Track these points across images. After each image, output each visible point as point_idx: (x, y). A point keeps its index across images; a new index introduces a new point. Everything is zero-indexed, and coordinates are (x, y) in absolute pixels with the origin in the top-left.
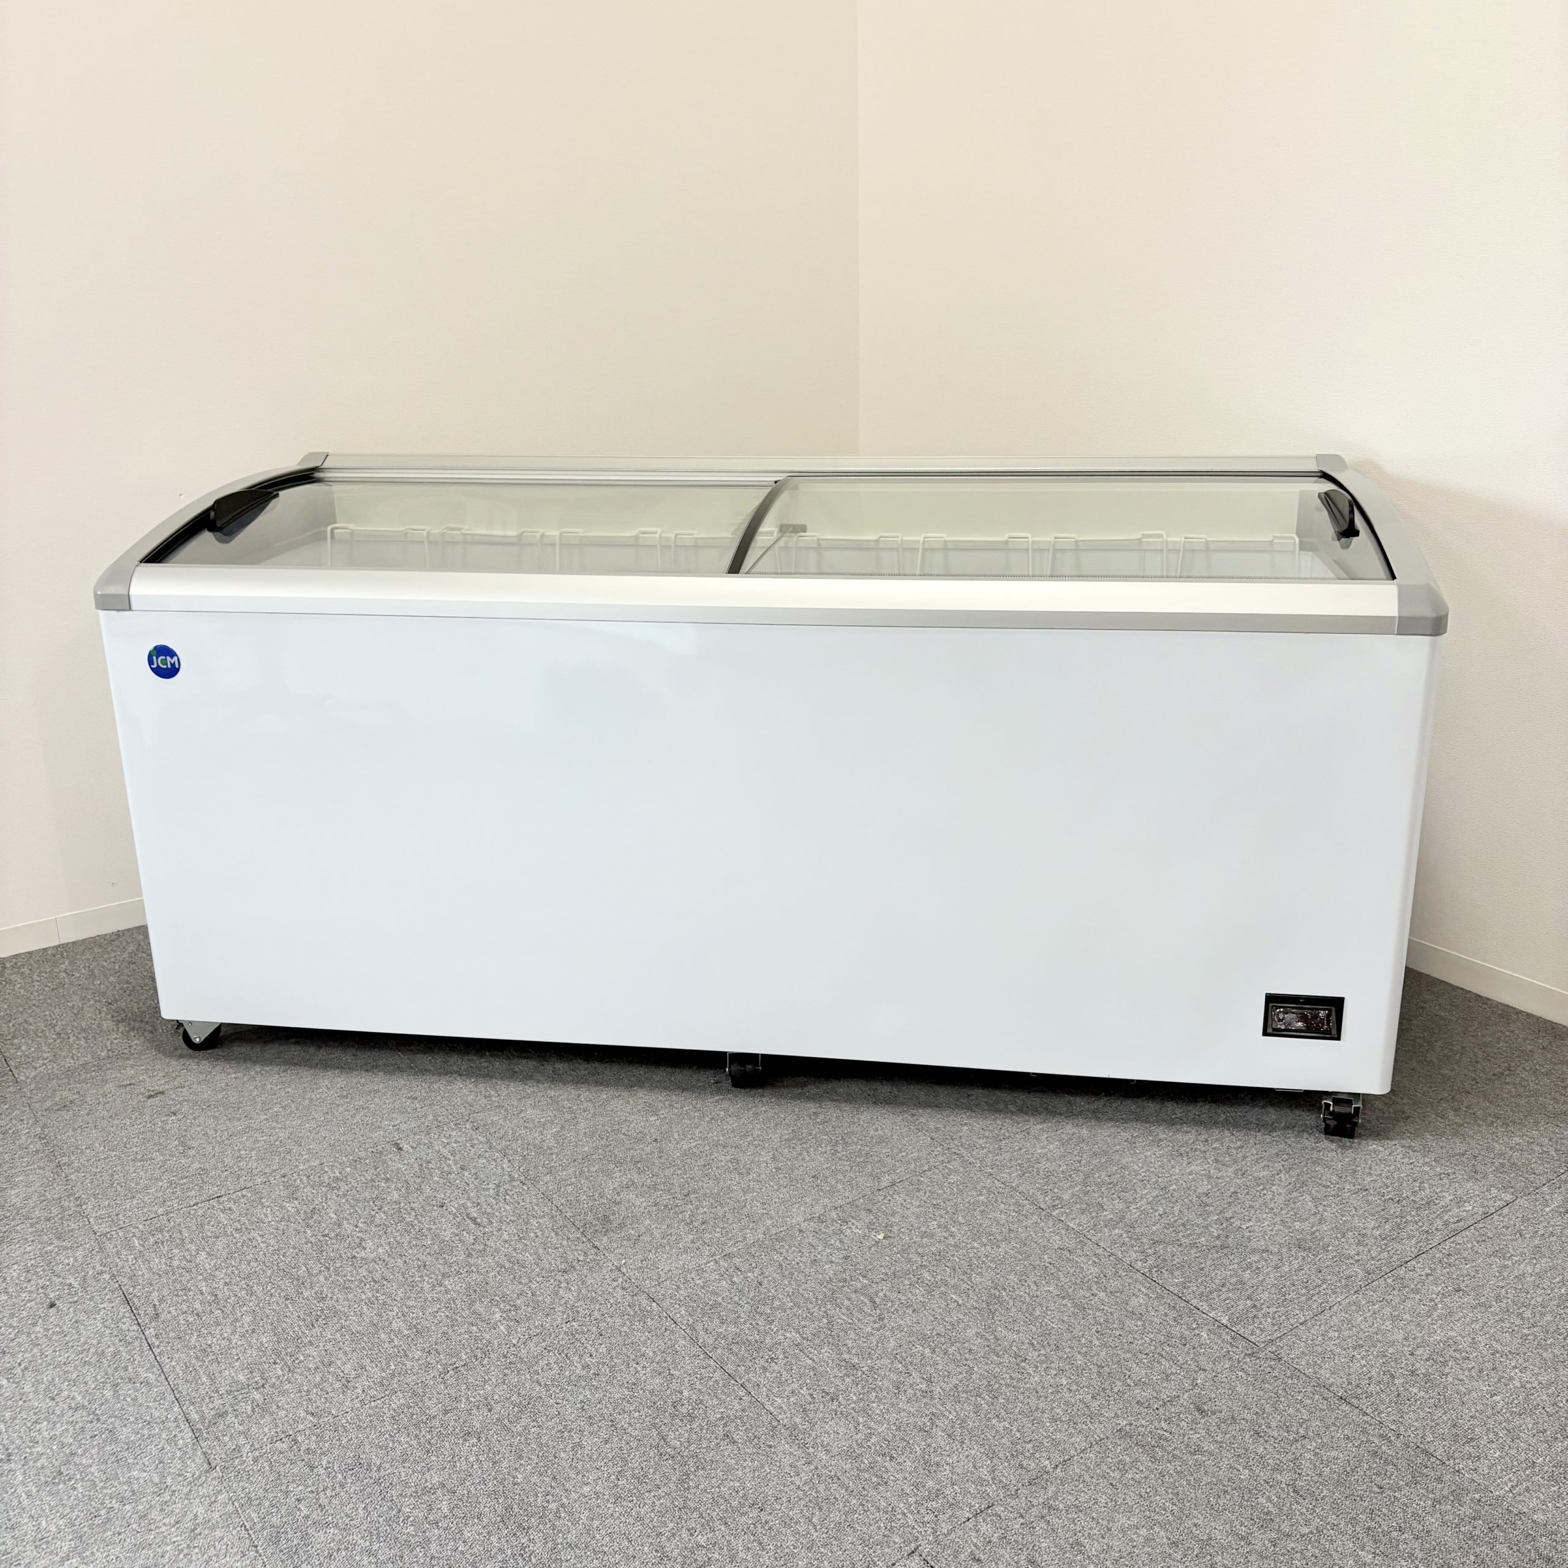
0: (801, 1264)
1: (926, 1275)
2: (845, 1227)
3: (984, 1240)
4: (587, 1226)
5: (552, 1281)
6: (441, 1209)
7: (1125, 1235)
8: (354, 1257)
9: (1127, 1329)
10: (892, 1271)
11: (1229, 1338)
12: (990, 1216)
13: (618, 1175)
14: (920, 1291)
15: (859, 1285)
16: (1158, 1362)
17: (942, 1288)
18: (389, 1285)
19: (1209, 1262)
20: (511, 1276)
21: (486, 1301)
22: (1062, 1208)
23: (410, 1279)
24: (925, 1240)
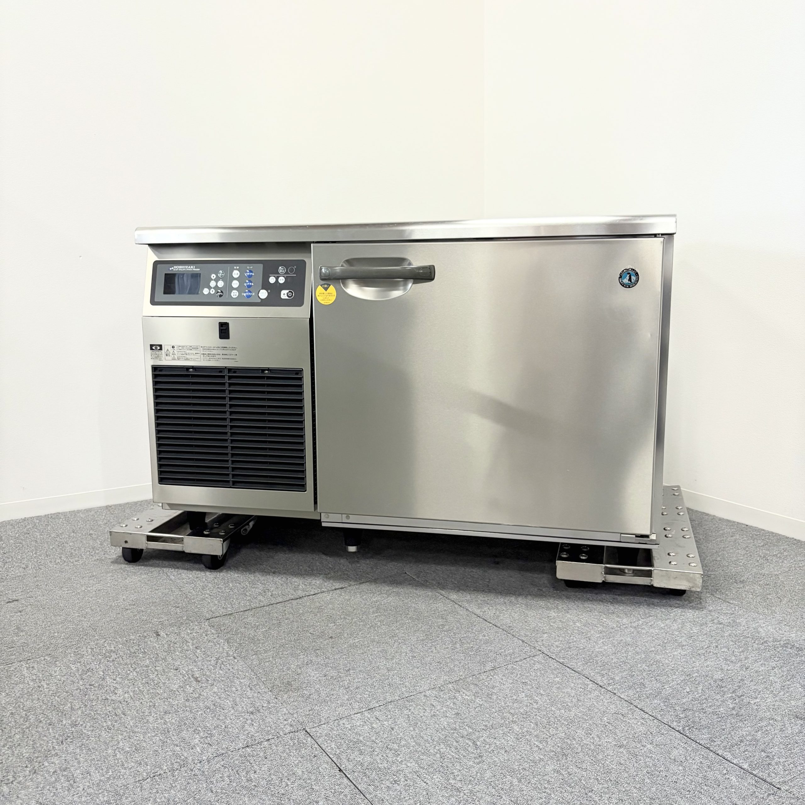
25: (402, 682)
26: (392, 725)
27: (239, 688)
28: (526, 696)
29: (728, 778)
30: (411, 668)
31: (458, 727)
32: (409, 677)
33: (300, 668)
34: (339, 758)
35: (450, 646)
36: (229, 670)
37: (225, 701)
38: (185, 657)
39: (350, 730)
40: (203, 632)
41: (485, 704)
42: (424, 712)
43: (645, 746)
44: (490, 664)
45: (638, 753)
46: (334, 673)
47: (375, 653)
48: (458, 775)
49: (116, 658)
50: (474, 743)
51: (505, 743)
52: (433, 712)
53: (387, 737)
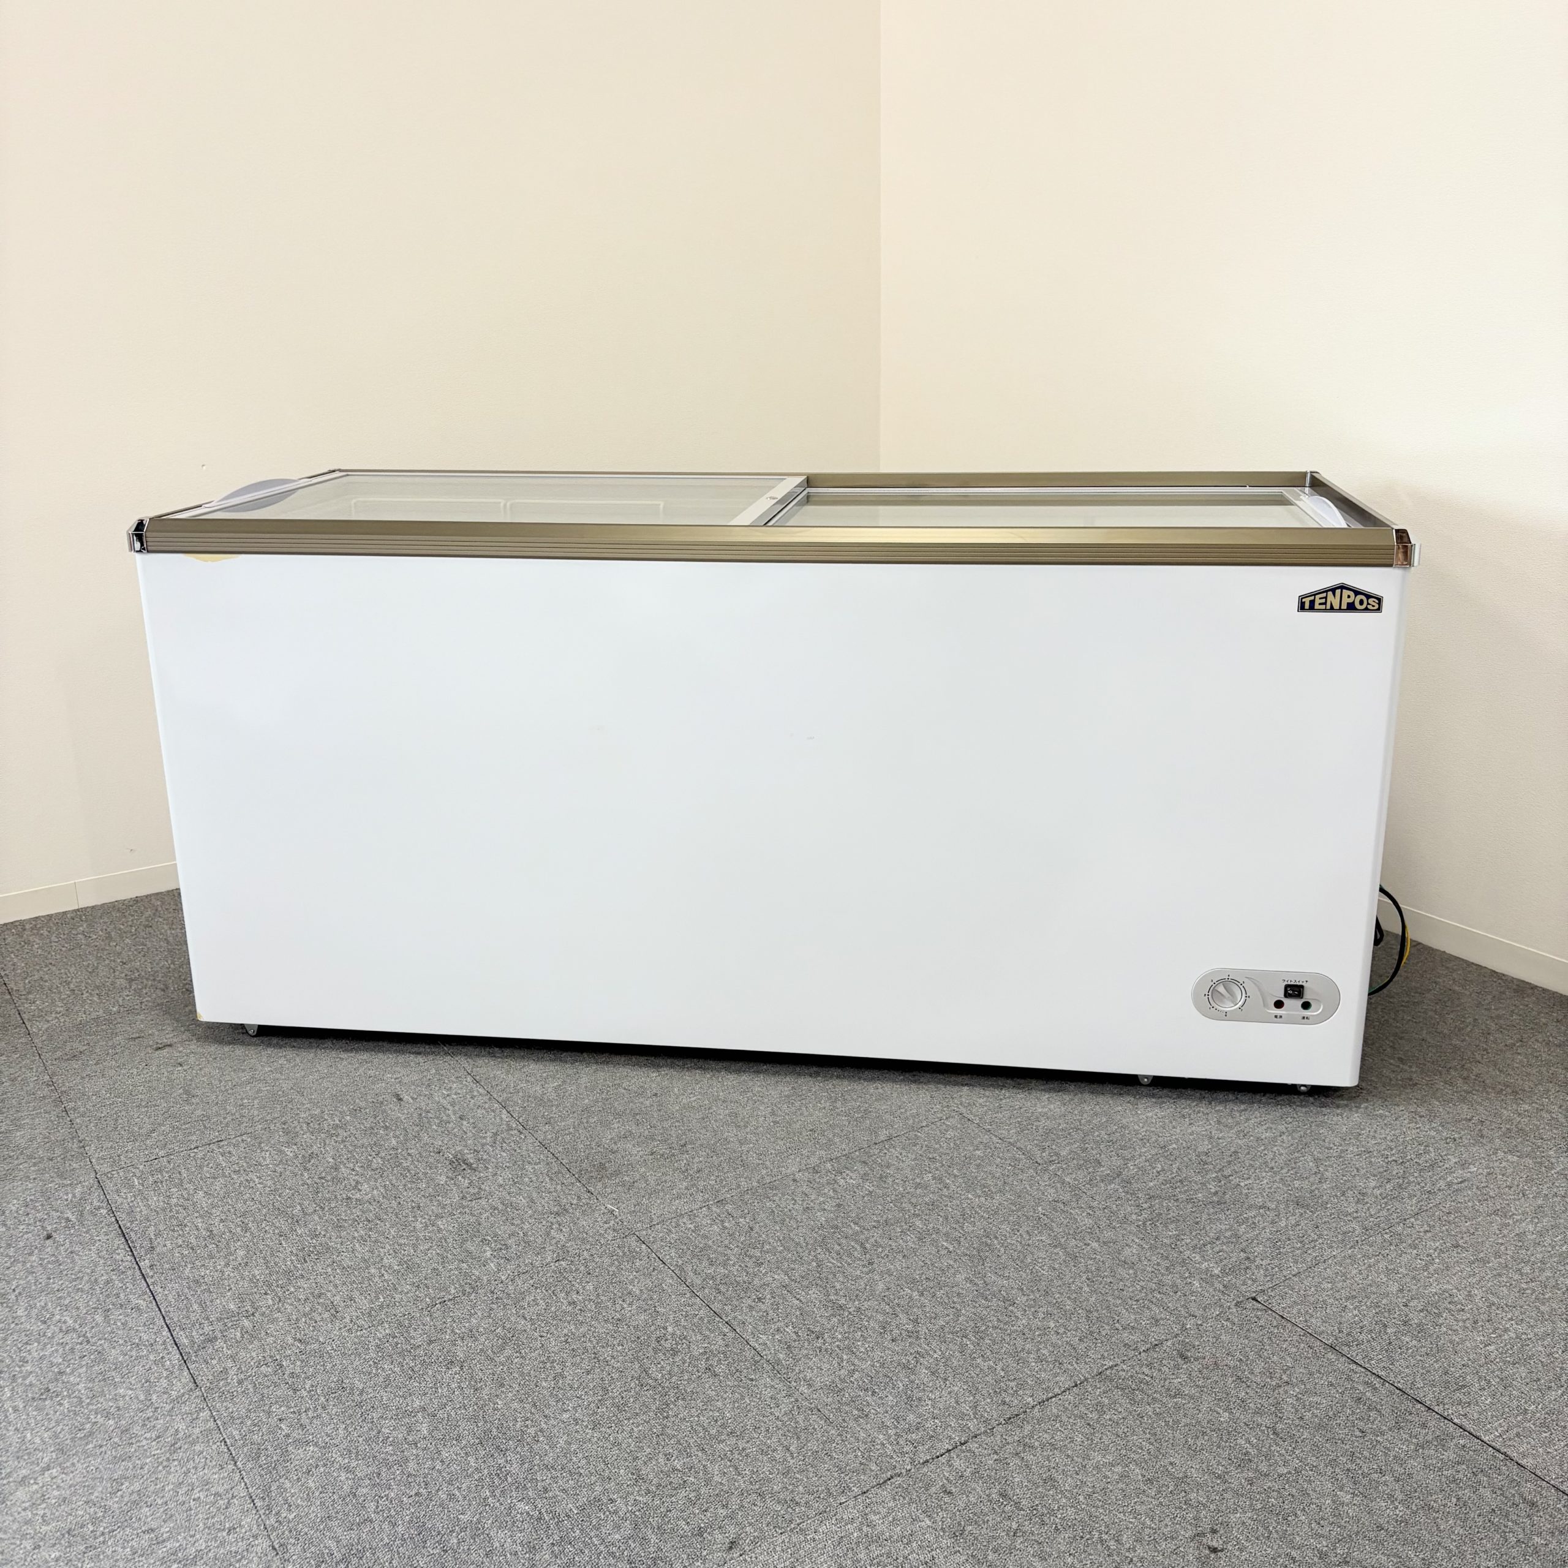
0: (793, 1211)
1: (918, 1223)
2: (839, 1178)
3: (978, 1192)
4: (583, 1172)
5: (544, 1222)
6: (438, 1155)
7: (1121, 1190)
8: (348, 1198)
9: (1119, 1277)
10: (884, 1219)
11: (1221, 1287)
12: (986, 1170)
13: (616, 1126)
14: (911, 1239)
15: (850, 1232)
16: (1148, 1308)
17: (934, 1236)
18: (382, 1224)
19: (1205, 1217)
20: (504, 1218)
21: (477, 1240)
22: (1058, 1163)
23: (404, 1219)
24: (919, 1191)
25: (761, 1162)
26: (751, 1223)
27: (534, 1179)
28: (934, 1178)
29: (1190, 1283)
30: (772, 1140)
31: (840, 1225)
32: (771, 1154)
33: (615, 1143)
34: (682, 1270)
35: (828, 1104)
36: (515, 1151)
37: (517, 1197)
38: (446, 1132)
39: (693, 1231)
40: (466, 1093)
41: (877, 1191)
42: (794, 1204)
43: (1088, 1245)
44: (885, 1132)
45: (1078, 1255)
46: (663, 1149)
47: (721, 1117)
48: (841, 1290)
49: (346, 1138)
50: (862, 1245)
51: (904, 1245)
52: (805, 1204)
53: (745, 1241)
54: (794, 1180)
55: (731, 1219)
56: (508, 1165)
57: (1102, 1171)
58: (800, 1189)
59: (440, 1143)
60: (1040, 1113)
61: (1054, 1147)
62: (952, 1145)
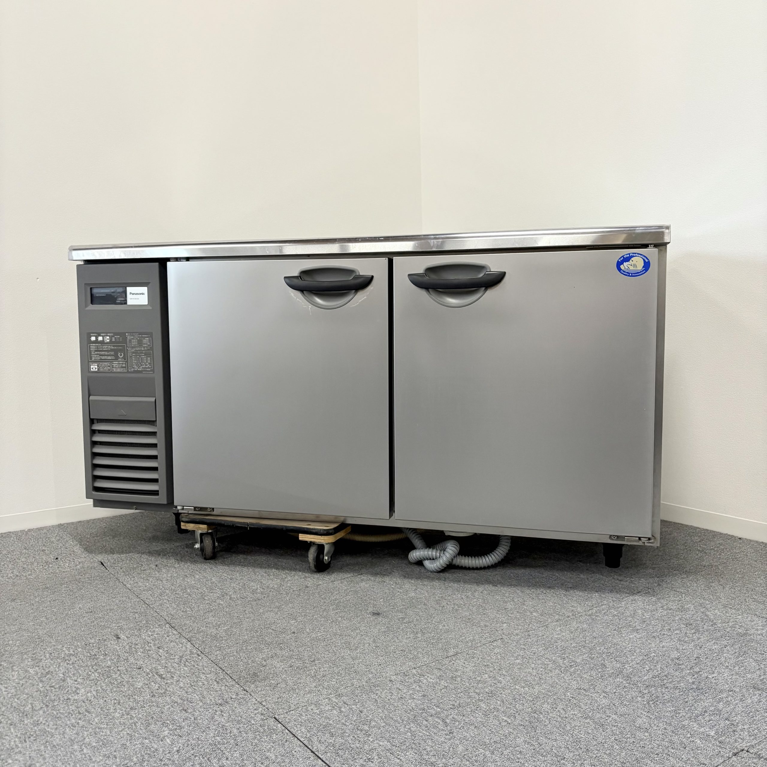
54: (390, 681)
55: (346, 706)
56: (188, 675)
57: (608, 671)
58: (395, 686)
59: (142, 663)
60: (557, 638)
61: (571, 657)
62: (499, 657)
